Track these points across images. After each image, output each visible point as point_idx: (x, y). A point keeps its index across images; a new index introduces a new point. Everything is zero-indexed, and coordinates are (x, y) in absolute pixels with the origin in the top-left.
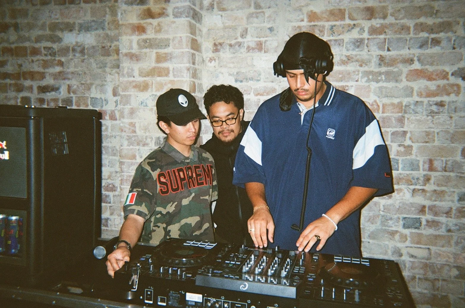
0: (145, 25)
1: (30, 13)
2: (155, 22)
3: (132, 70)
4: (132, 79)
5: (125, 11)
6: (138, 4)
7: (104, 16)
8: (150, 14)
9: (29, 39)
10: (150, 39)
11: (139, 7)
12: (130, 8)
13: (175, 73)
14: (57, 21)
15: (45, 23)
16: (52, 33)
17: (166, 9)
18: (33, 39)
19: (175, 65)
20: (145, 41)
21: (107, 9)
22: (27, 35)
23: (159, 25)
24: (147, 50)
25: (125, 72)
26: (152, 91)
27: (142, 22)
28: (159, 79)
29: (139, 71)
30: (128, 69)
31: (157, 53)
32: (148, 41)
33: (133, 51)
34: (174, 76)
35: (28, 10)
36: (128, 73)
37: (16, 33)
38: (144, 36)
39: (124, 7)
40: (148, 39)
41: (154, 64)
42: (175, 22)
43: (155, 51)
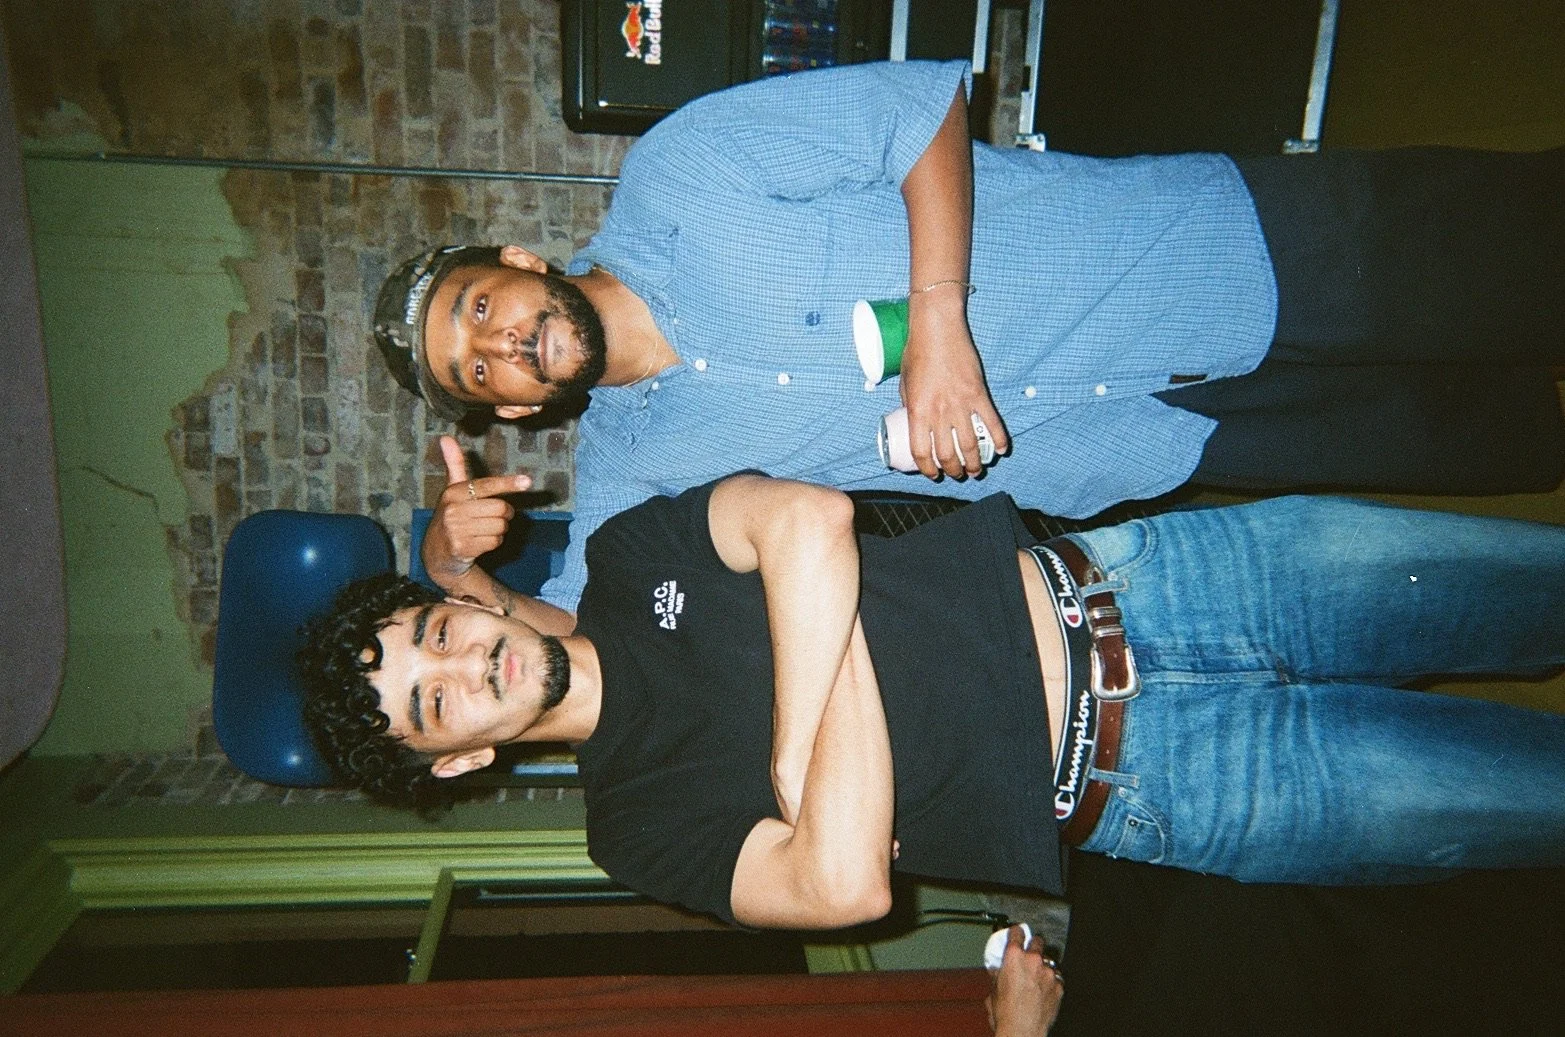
0: (377, 92)
1: (346, 459)
2: (370, 66)
3: (479, 135)
4: (500, 140)
5: (347, 145)
6: (332, 110)
7: (354, 254)
8: (353, 79)
9: (408, 469)
10: (409, 82)
11: (337, 105)
12: (339, 129)
13: (484, 17)
14: (365, 387)
15: (369, 421)
16: (393, 405)
17: (342, 31)
18: (406, 457)
19: (467, 18)
20: (412, 94)
21: (337, 244)
22: (397, 474)
23: (375, 55)
24: (433, 89)
25: (485, 155)
26: (527, 84)
27: (369, 101)
28: (499, 65)
29: (482, 116)
30: (476, 146)
31: (440, 66)
32: (413, 87)
33: (436, 130)
34: (490, 20)
35: (338, 465)
36: (486, 150)
37: (394, 503)
38: (403, 98)
39: (336, 146)
40: (408, 89)
41: (465, 77)
42: (370, 14)
43: (434, 70)
